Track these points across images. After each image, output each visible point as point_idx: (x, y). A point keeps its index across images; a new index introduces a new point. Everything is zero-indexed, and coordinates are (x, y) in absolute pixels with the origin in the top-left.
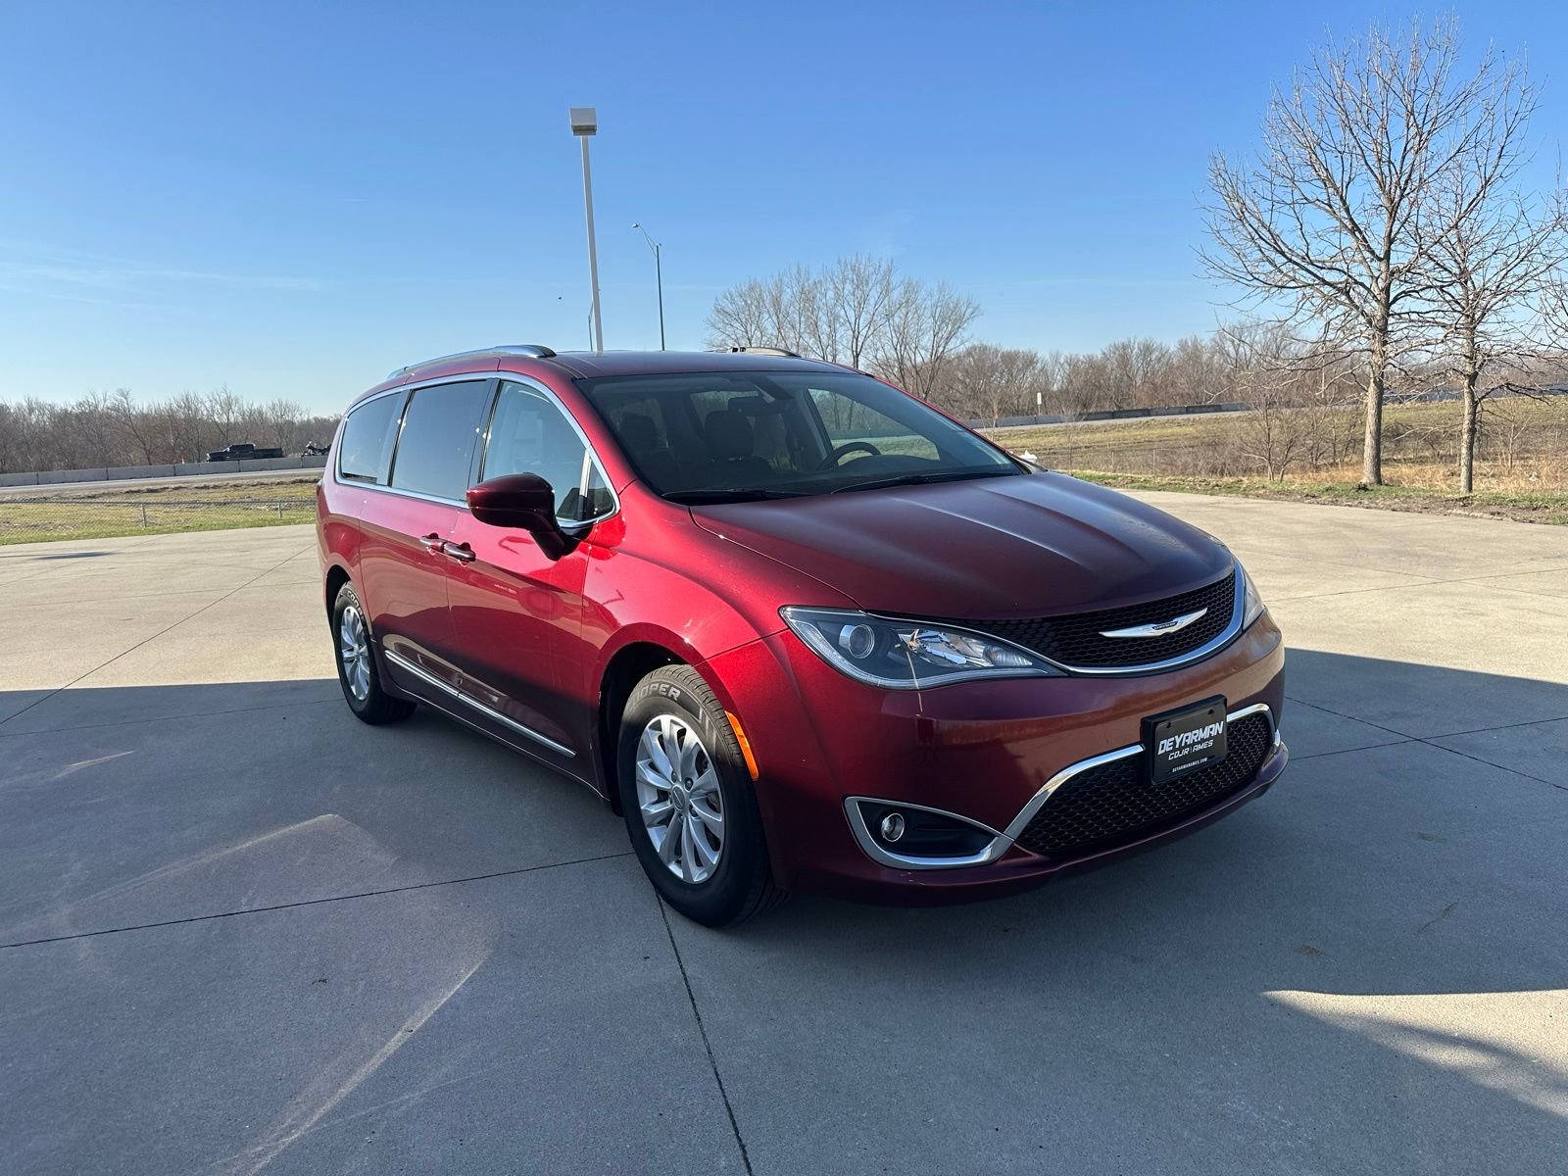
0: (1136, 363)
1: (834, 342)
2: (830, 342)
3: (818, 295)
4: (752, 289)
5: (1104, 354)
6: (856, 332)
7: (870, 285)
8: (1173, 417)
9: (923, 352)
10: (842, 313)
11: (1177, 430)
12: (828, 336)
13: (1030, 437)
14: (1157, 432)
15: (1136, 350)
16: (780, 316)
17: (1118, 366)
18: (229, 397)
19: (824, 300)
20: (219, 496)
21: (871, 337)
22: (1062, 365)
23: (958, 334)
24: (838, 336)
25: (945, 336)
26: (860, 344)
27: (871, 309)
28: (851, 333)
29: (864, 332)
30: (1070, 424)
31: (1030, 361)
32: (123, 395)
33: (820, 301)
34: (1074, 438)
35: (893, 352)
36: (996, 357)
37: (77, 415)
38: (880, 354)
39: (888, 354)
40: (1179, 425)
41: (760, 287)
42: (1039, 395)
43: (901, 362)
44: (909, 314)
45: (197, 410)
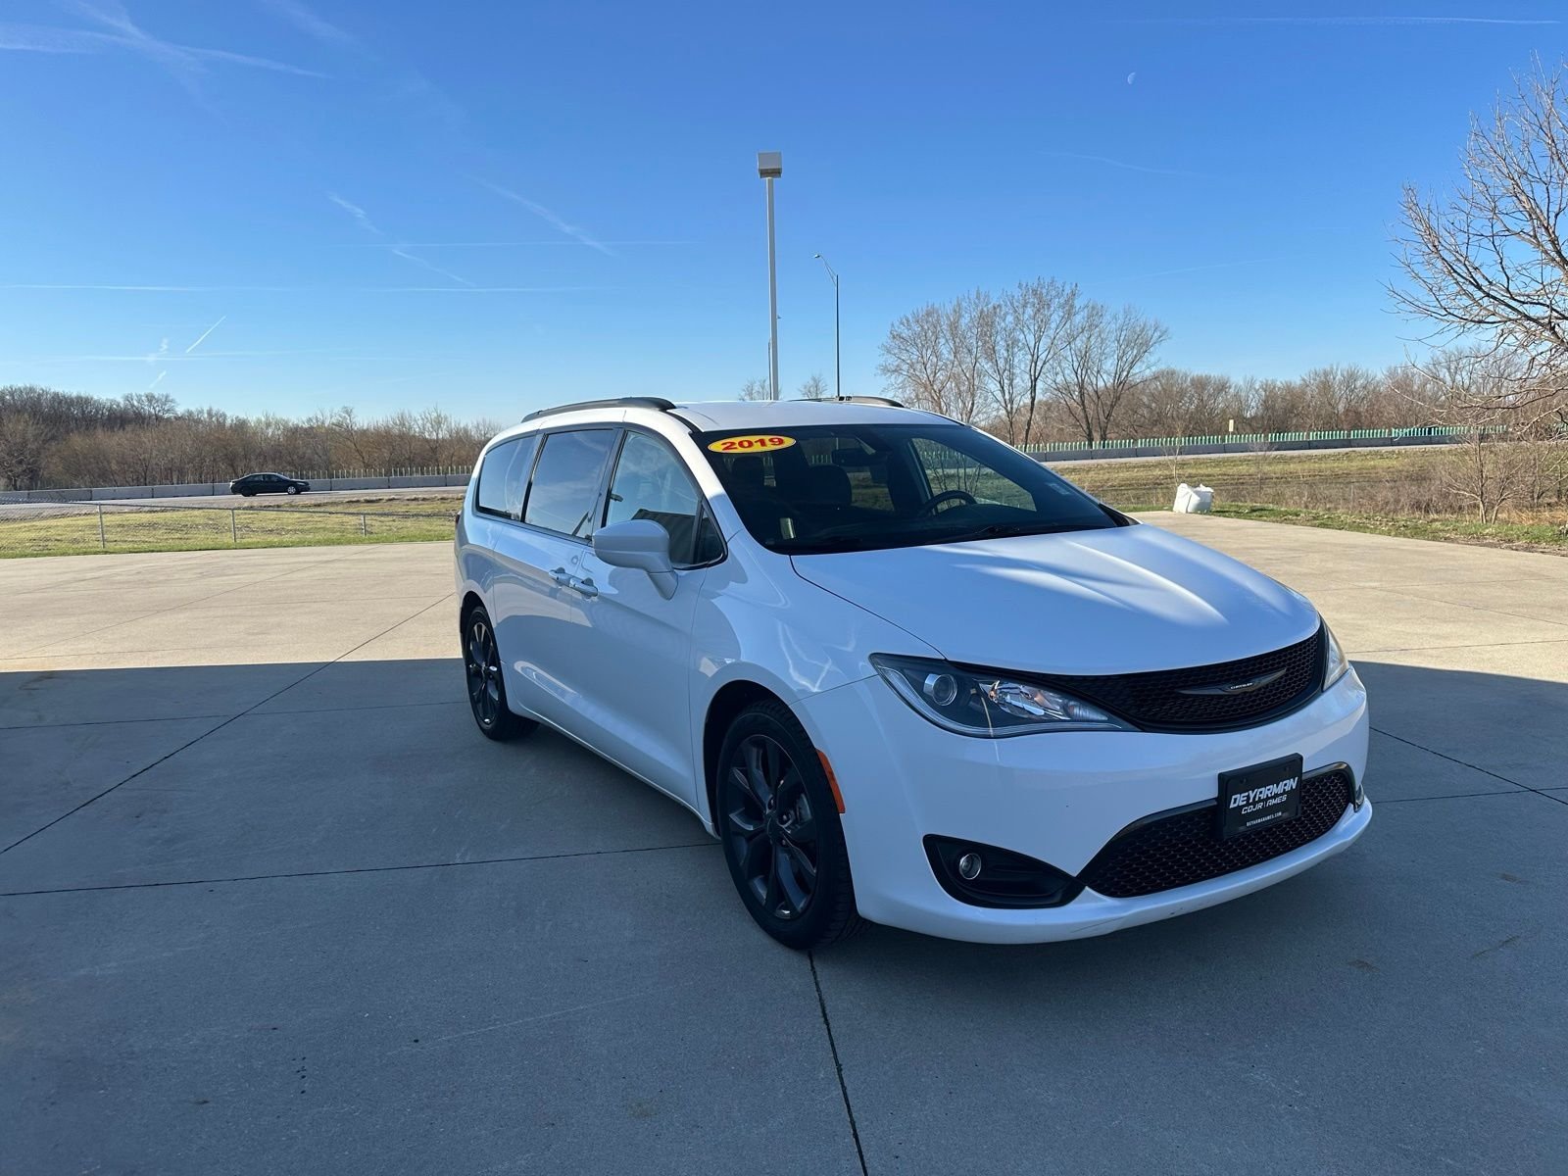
0: (1339, 391)
1: (1012, 366)
2: (1008, 367)
3: (997, 319)
4: (929, 314)
5: (1304, 380)
6: (1035, 356)
7: (1052, 309)
8: (1376, 449)
9: (1105, 376)
10: (1022, 337)
11: (1378, 462)
12: (1006, 359)
13: (1217, 466)
14: (1356, 464)
15: (1339, 377)
16: (957, 340)
17: (1319, 393)
18: (439, 416)
19: (1003, 324)
20: (427, 508)
21: (1051, 362)
22: (1257, 391)
23: (1144, 359)
24: (1016, 360)
25: (1130, 360)
26: (1038, 368)
27: (1051, 333)
28: (1030, 357)
29: (1043, 357)
30: (1260, 453)
31: (1222, 387)
32: (347, 412)
33: (1000, 325)
34: (1266, 468)
35: (1073, 376)
36: (1185, 382)
37: (306, 430)
38: (1059, 379)
39: (1068, 379)
40: (1382, 457)
41: (937, 312)
42: (1231, 422)
43: (1081, 387)
44: (1092, 337)
45: (410, 428)
